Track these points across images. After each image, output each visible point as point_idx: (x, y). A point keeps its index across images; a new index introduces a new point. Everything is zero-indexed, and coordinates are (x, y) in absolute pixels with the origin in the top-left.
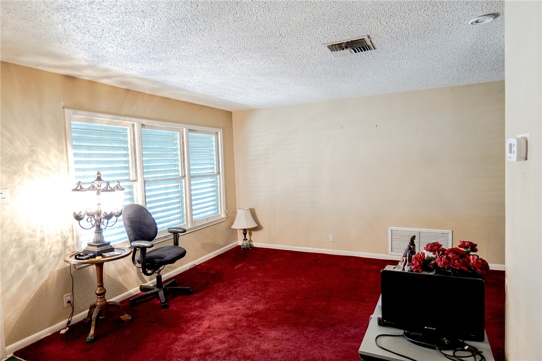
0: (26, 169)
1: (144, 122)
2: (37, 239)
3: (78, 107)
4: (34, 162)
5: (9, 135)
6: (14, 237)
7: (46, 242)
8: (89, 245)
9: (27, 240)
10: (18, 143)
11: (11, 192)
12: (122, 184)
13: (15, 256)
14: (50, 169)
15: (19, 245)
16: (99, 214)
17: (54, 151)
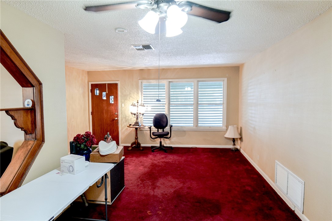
0: (128, 98)
1: (170, 80)
2: (130, 118)
3: (144, 79)
4: (130, 96)
5: (125, 89)
6: (124, 116)
7: (132, 120)
8: (135, 123)
9: (127, 118)
10: (127, 91)
11: (124, 104)
12: (144, 105)
13: (124, 121)
14: (134, 98)
15: (125, 119)
16: (137, 113)
17: (136, 93)
